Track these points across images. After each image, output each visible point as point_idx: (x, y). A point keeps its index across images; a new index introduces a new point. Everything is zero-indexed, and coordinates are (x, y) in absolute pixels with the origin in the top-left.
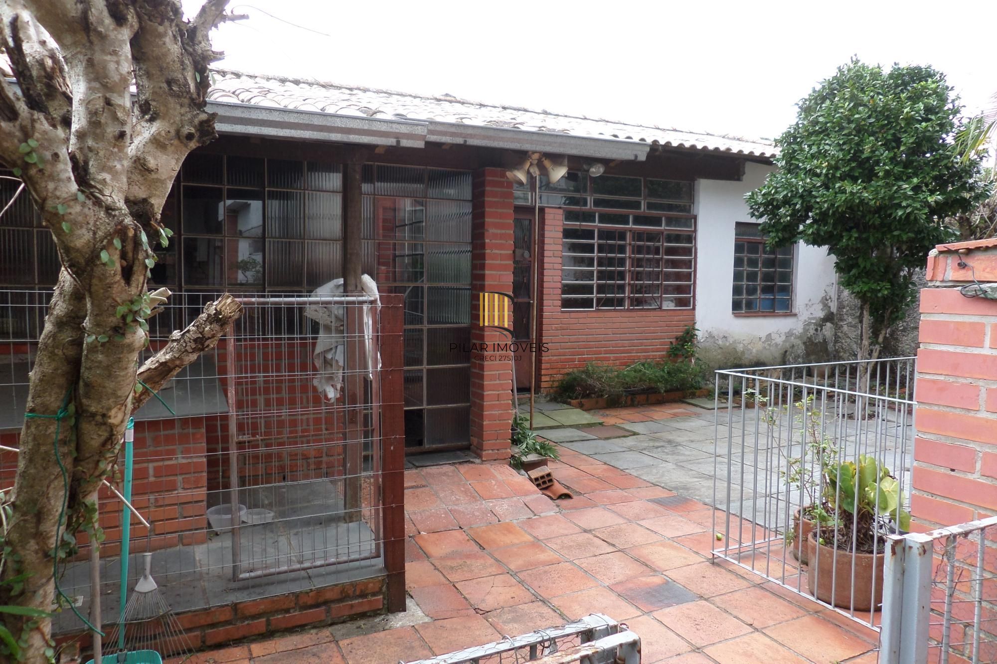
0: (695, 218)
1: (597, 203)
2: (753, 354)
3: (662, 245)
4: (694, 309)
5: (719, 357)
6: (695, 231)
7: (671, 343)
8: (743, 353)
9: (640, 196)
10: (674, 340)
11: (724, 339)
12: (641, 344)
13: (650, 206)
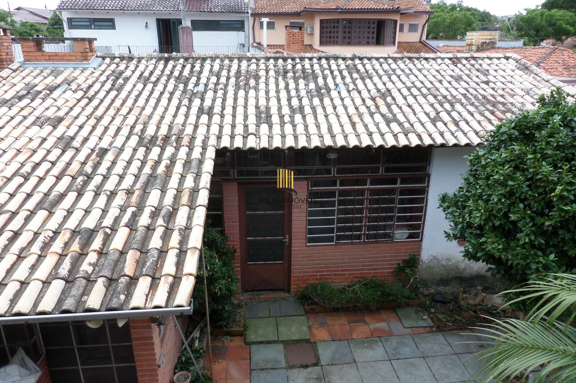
0: (429, 176)
1: (339, 171)
2: (474, 270)
3: (397, 197)
4: (421, 241)
5: (442, 272)
6: (428, 186)
7: (399, 264)
8: (465, 269)
9: (379, 164)
10: (401, 262)
11: (448, 260)
12: (372, 265)
13: (387, 170)
